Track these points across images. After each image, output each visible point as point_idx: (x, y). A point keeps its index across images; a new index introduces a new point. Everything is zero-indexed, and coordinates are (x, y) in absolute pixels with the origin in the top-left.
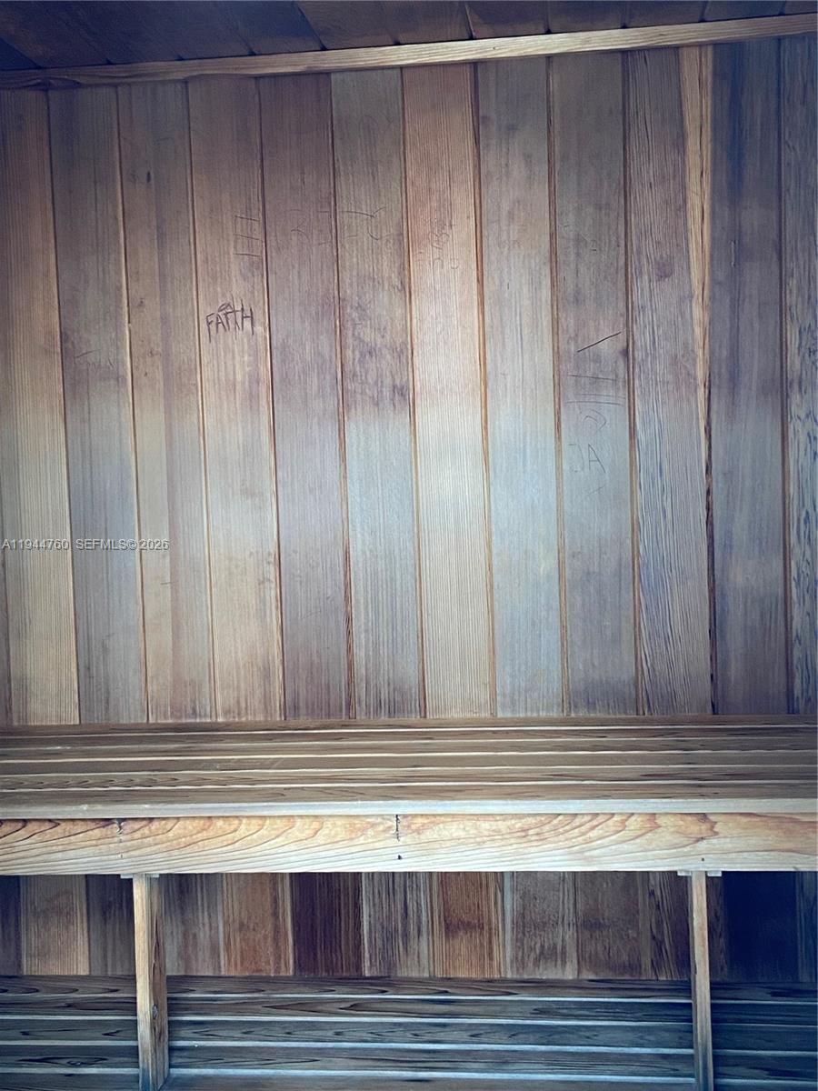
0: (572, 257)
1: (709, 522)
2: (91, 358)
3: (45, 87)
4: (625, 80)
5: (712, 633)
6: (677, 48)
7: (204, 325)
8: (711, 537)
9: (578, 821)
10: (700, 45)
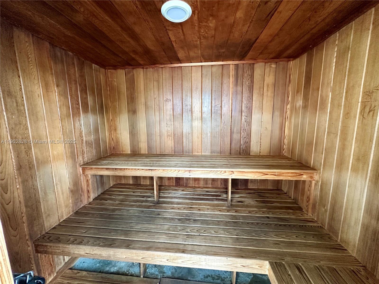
0: (214, 93)
1: (231, 129)
2: (149, 105)
3: (143, 68)
4: (222, 69)
5: (230, 144)
6: (229, 65)
7: (164, 101)
8: (231, 132)
9: (215, 171)
10: (233, 64)
